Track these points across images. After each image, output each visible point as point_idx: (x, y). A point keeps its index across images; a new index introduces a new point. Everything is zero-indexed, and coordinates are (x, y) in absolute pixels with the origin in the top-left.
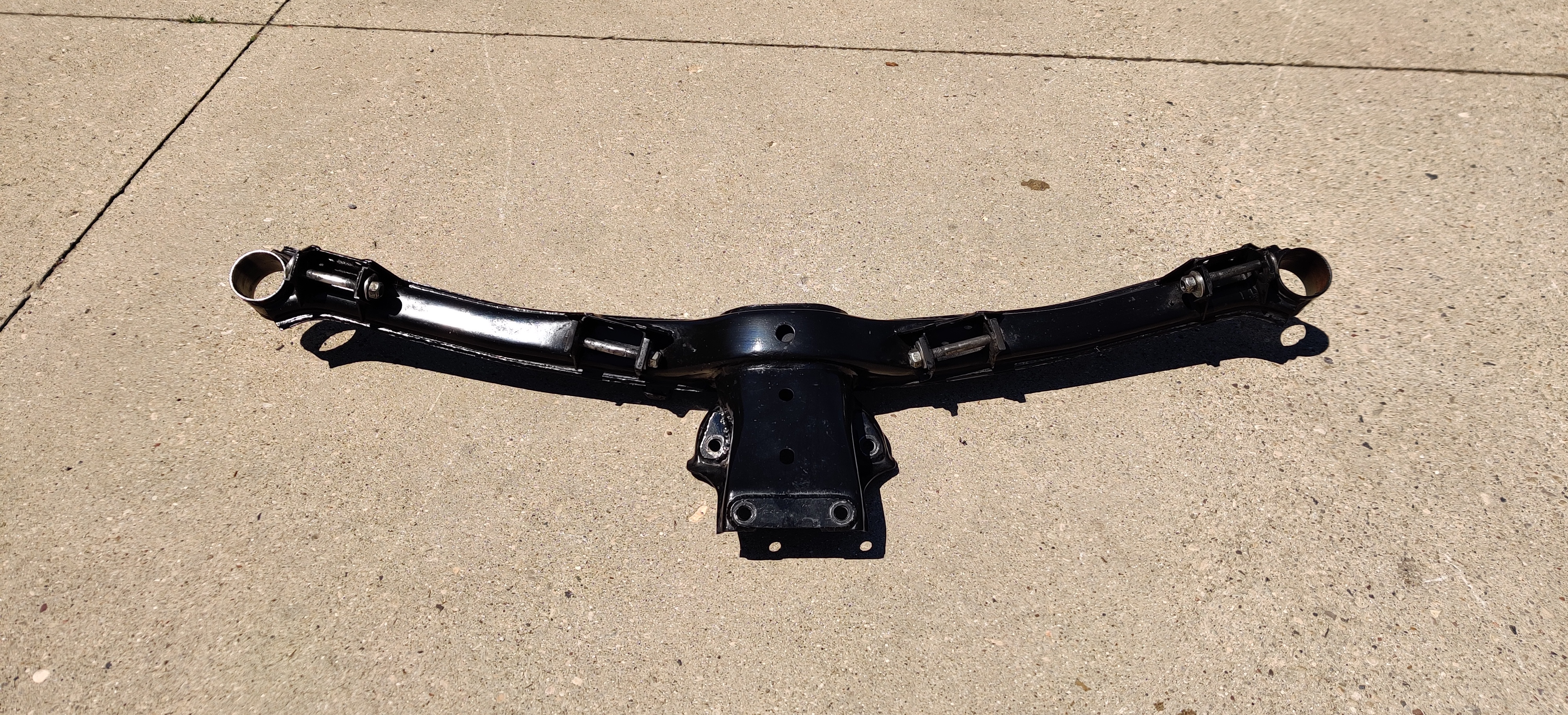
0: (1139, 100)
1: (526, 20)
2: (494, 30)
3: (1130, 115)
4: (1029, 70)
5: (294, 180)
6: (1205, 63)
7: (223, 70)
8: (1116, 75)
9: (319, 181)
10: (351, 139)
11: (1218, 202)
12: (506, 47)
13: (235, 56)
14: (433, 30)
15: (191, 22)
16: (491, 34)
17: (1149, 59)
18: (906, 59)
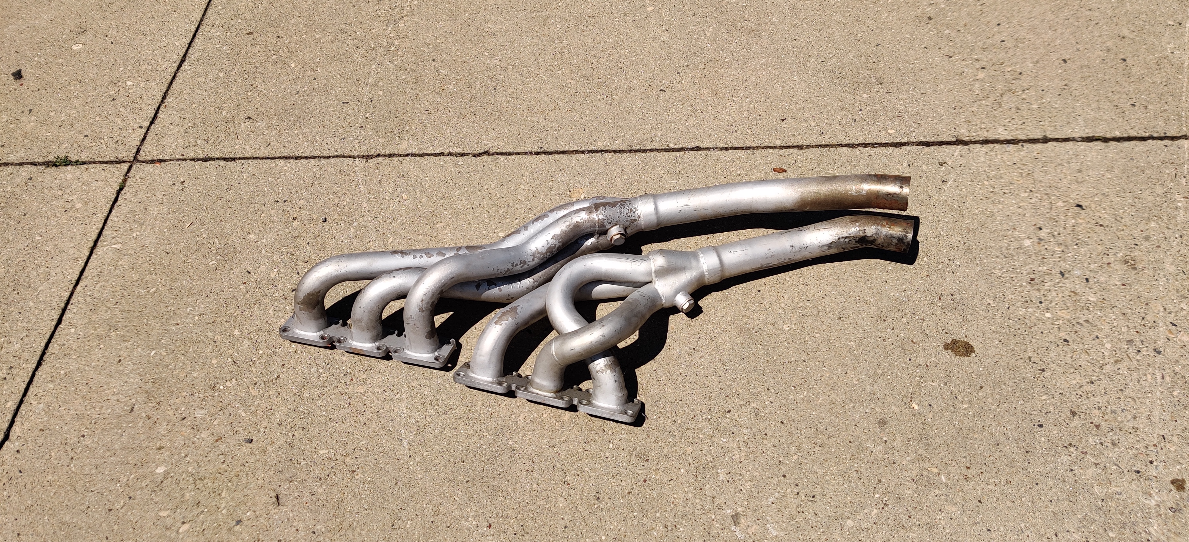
0: (1046, 203)
1: (396, 132)
2: (364, 150)
3: (1041, 229)
4: (924, 167)
5: (183, 403)
6: (1105, 140)
7: (94, 236)
8: (1015, 167)
9: (210, 402)
10: (237, 333)
11: (1159, 359)
12: (380, 176)
13: (106, 213)
14: (303, 155)
15: (57, 166)
16: (363, 157)
17: (1045, 140)
18: (793, 161)
